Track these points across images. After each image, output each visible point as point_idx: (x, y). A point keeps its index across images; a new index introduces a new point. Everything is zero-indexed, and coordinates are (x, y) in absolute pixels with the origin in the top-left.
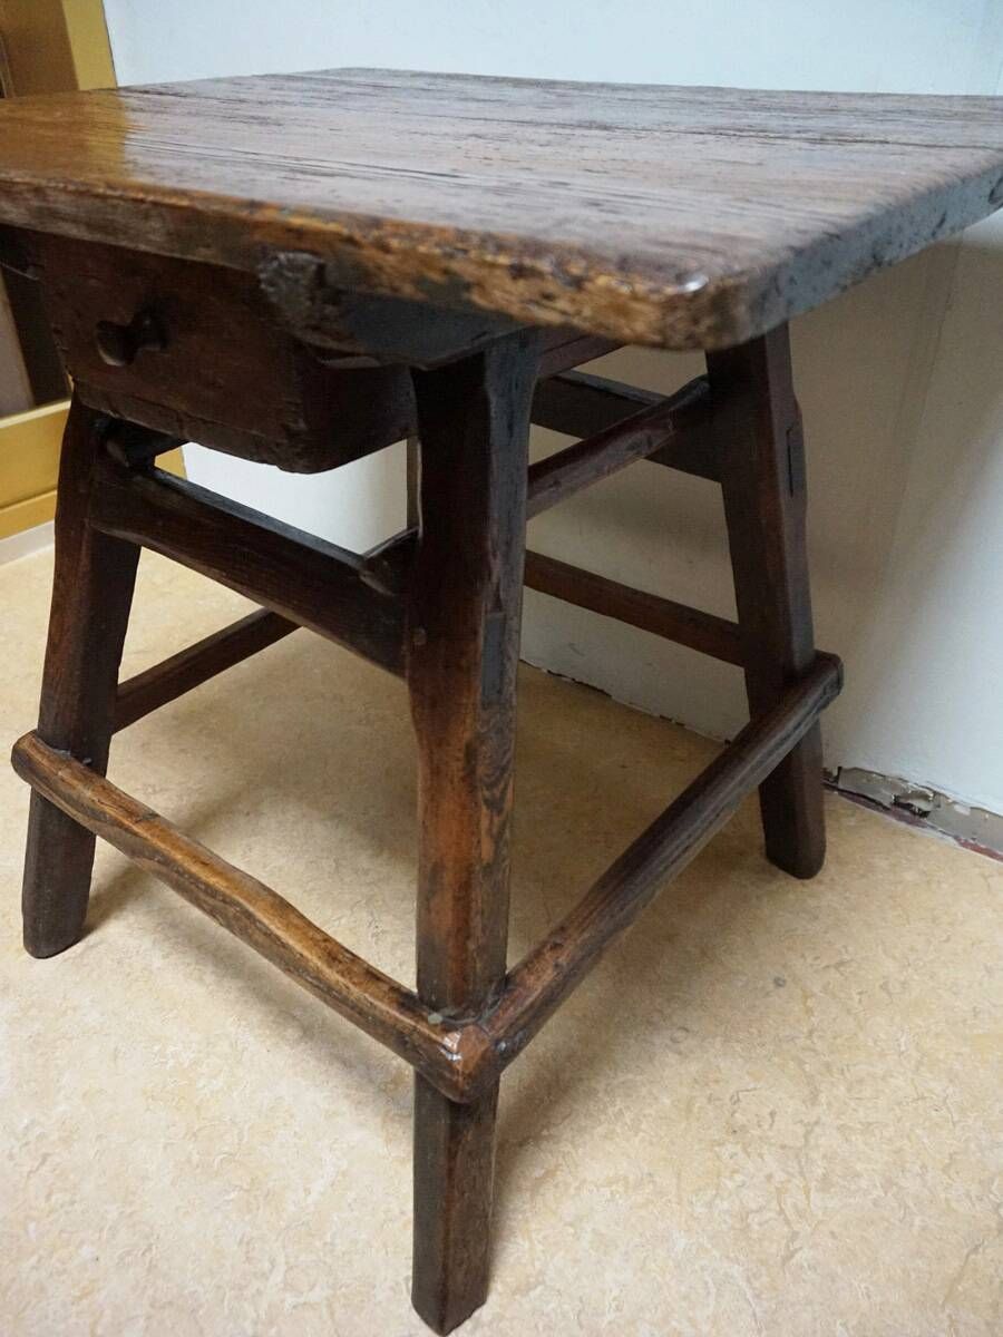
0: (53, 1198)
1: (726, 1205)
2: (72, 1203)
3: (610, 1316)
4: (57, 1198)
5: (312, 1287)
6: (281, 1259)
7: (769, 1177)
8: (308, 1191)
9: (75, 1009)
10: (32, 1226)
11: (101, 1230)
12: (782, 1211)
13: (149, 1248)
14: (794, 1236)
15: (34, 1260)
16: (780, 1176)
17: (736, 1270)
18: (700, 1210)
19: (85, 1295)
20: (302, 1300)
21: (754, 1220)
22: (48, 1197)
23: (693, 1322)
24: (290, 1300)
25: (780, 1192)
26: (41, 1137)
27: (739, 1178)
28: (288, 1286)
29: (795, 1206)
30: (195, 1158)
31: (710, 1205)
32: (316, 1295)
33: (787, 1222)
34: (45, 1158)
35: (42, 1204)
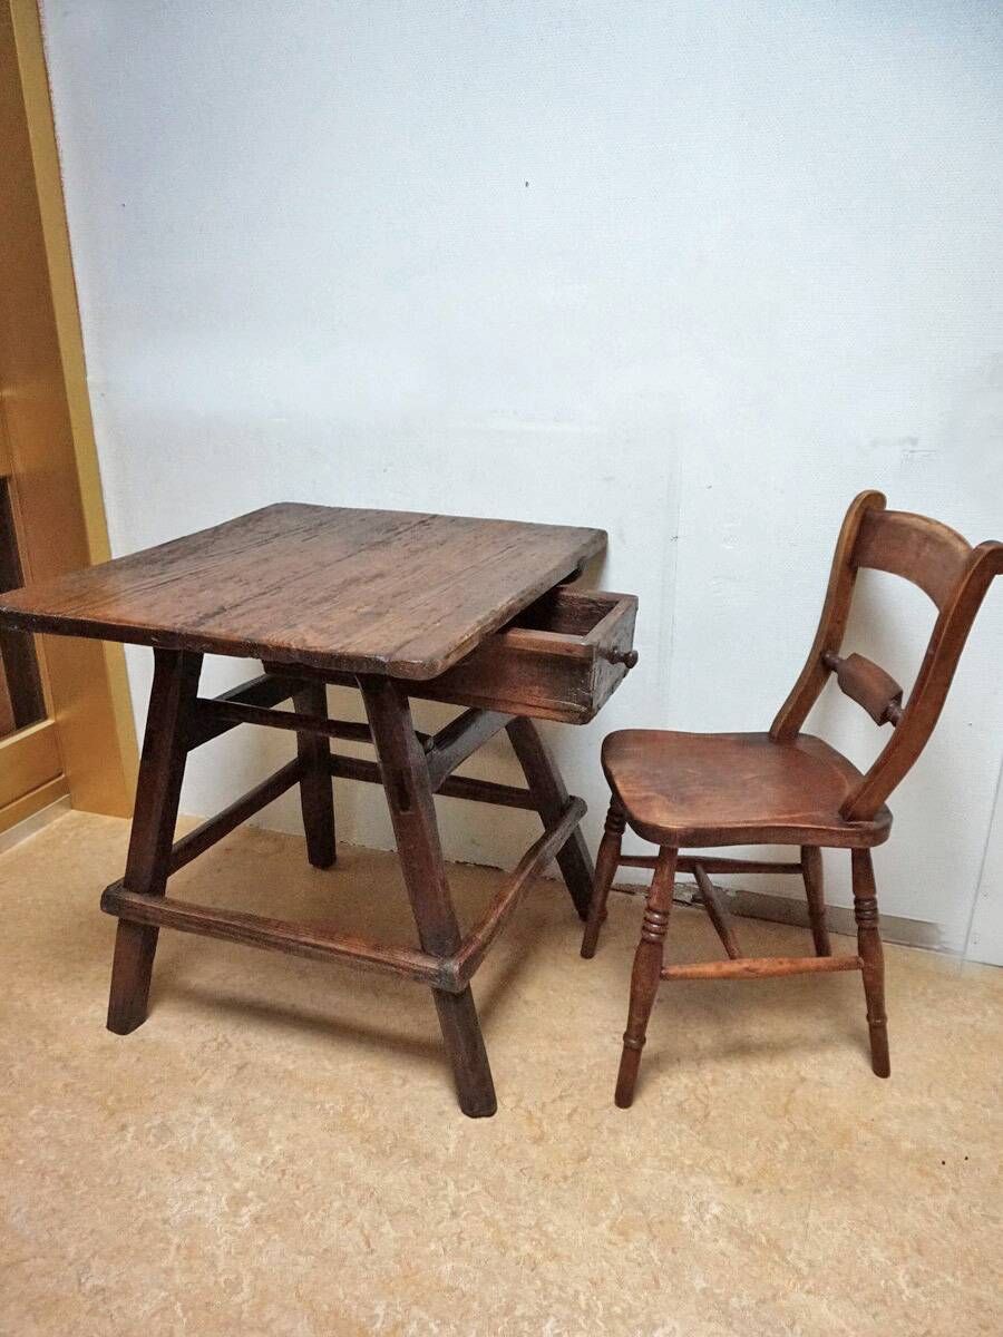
0: (302, 1187)
1: (669, 1102)
2: (314, 1186)
3: (630, 1159)
5: (473, 1186)
6: (449, 1179)
7: (686, 1086)
8: (447, 1149)
9: (253, 1100)
10: (297, 1202)
11: (339, 1194)
12: (697, 1098)
13: (372, 1194)
14: (707, 1106)
15: (308, 1216)
16: (691, 1085)
17: (684, 1126)
18: (657, 1107)
19: (348, 1222)
20: (470, 1192)
21: (686, 1105)
22: (298, 1187)
23: (671, 1151)
24: (463, 1194)
25: (694, 1090)
26: (274, 1163)
27: (672, 1090)
28: (459, 1189)
29: (704, 1095)
30: (374, 1150)
31: (661, 1104)
32: (476, 1189)
33: (701, 1102)
34: (283, 1172)
35: (296, 1192)
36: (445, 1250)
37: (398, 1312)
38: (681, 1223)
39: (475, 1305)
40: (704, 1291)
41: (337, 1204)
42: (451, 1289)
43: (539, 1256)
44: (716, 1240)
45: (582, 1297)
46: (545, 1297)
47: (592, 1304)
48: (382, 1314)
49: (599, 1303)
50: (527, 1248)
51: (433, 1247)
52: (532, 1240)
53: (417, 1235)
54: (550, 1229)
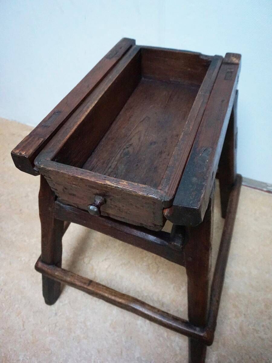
2: (11, 297)
4: (7, 297)
5: (65, 300)
11: (19, 301)
13: (30, 302)
15: (6, 311)
19: (19, 315)
22: (5, 297)
35: (5, 299)
36: (49, 331)
37: (27, 359)
38: (137, 325)
39: (54, 358)
40: (138, 358)
41: (17, 306)
42: (48, 350)
43: (82, 336)
44: (148, 334)
45: (93, 358)
46: (80, 357)
47: (96, 361)
48: (21, 359)
49: (99, 361)
50: (78, 332)
51: (45, 328)
52: (81, 328)
53: (41, 323)
54: (88, 324)
